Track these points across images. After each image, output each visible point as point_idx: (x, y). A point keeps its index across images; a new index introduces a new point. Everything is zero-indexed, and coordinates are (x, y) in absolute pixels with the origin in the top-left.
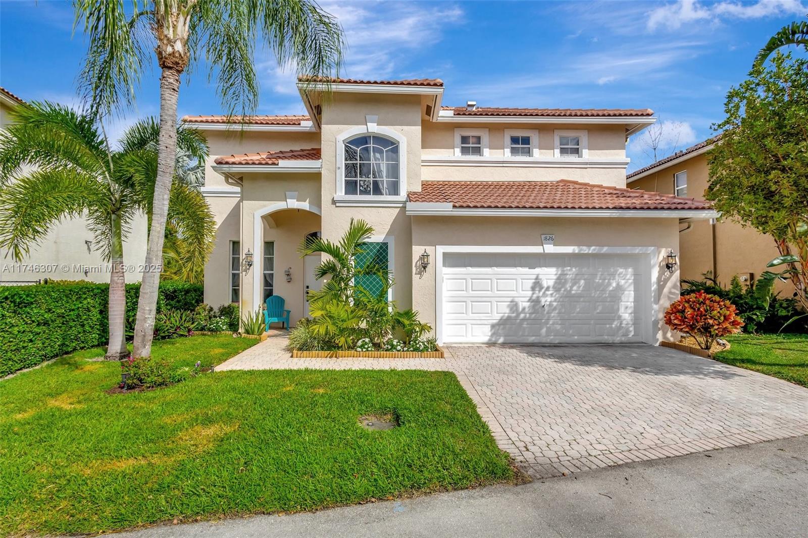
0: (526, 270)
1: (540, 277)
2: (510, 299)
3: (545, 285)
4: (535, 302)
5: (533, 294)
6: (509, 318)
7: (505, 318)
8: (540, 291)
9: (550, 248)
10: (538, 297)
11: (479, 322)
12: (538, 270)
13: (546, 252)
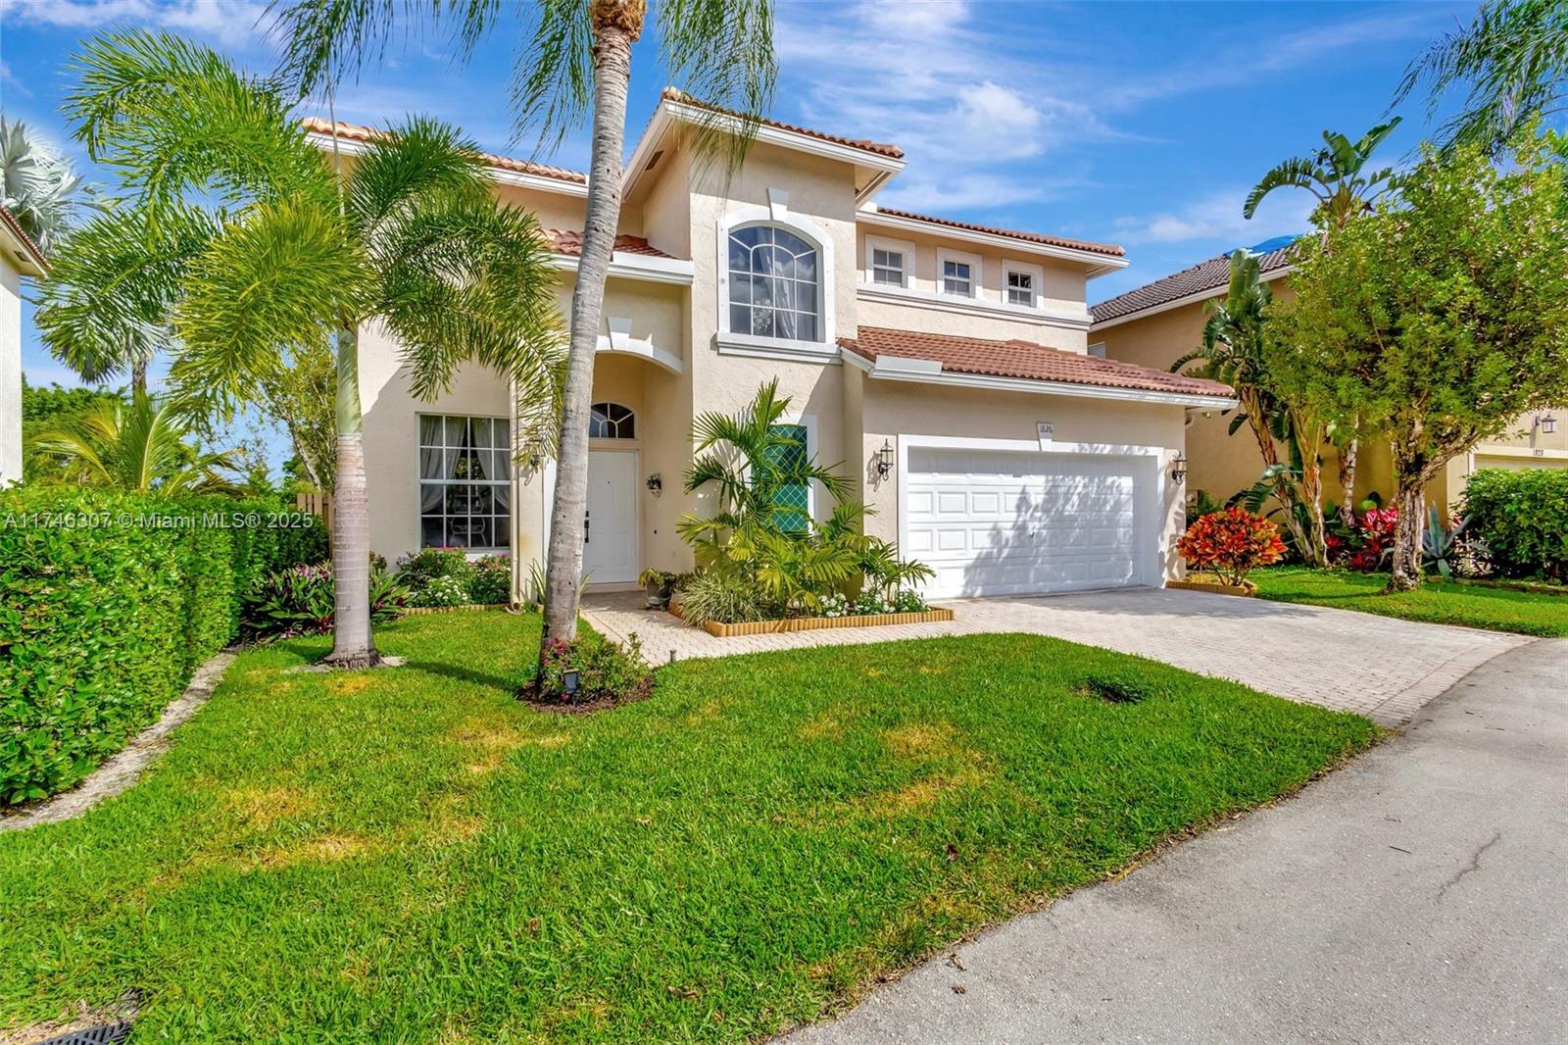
0: (1009, 479)
1: (1028, 489)
2: (990, 526)
3: (1033, 503)
4: (1020, 529)
5: (1018, 516)
6: (989, 556)
7: (983, 556)
8: (1026, 512)
9: (1048, 445)
10: (1024, 521)
11: (950, 564)
12: (1025, 480)
13: (1043, 449)
